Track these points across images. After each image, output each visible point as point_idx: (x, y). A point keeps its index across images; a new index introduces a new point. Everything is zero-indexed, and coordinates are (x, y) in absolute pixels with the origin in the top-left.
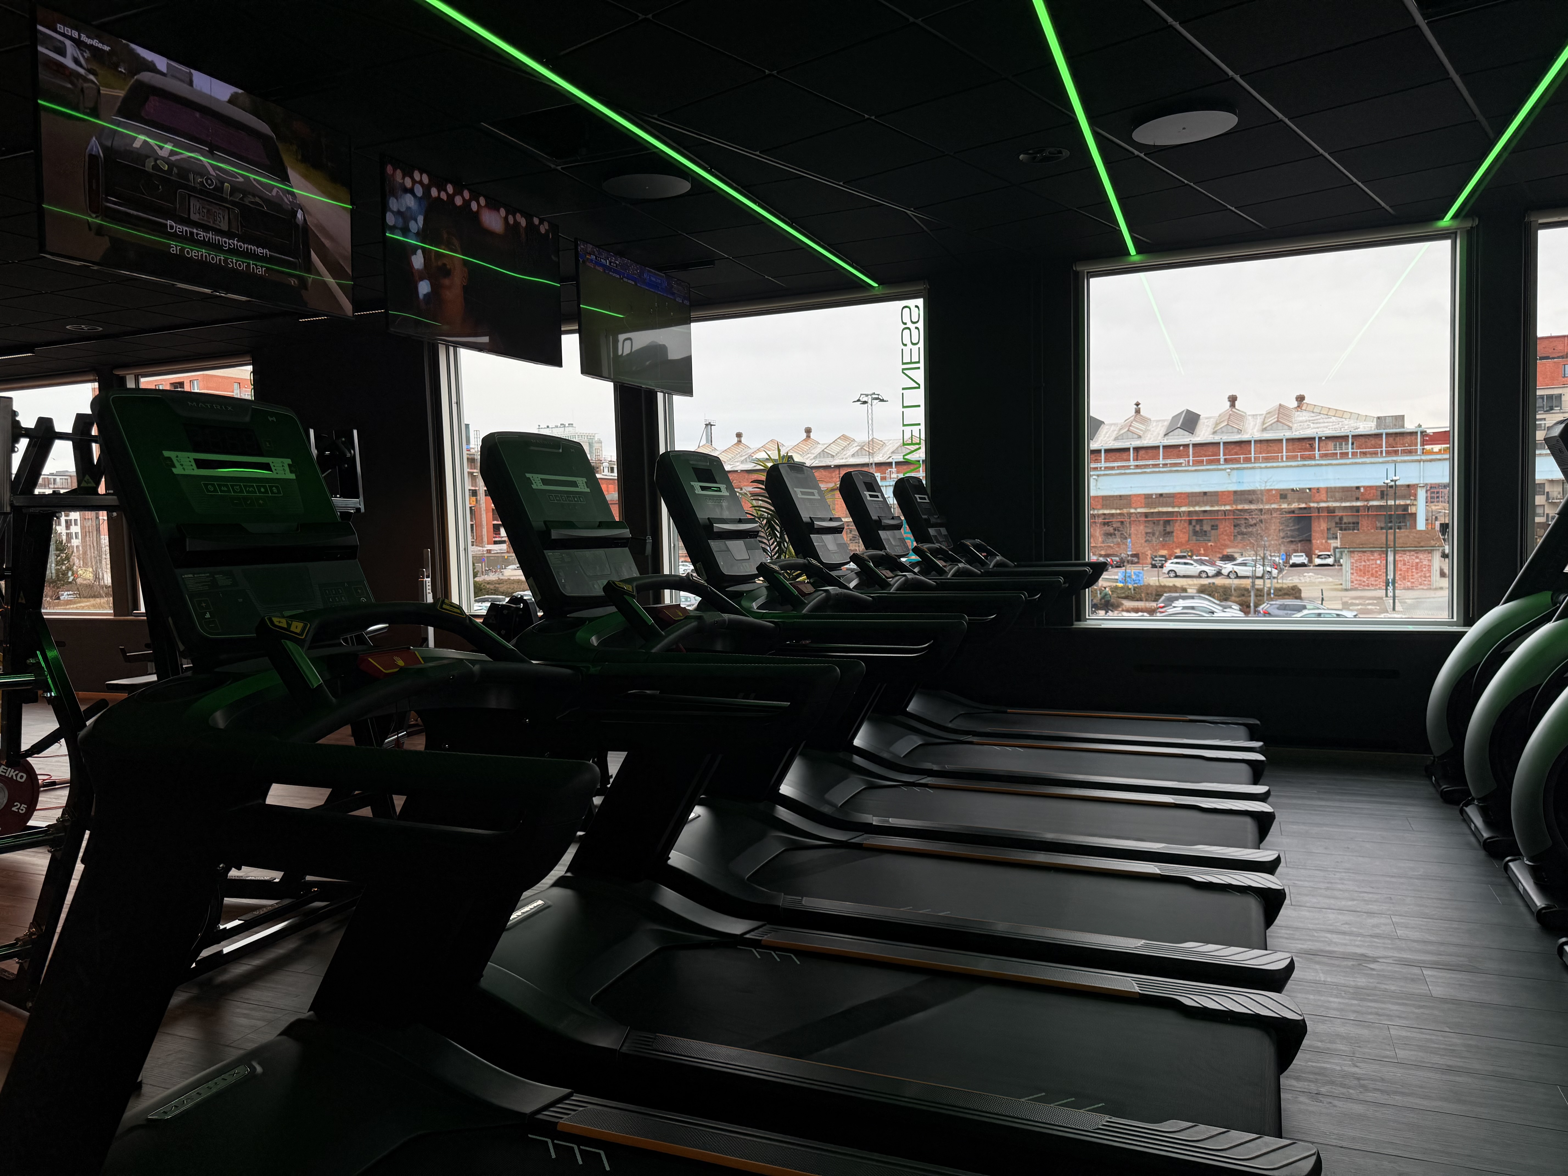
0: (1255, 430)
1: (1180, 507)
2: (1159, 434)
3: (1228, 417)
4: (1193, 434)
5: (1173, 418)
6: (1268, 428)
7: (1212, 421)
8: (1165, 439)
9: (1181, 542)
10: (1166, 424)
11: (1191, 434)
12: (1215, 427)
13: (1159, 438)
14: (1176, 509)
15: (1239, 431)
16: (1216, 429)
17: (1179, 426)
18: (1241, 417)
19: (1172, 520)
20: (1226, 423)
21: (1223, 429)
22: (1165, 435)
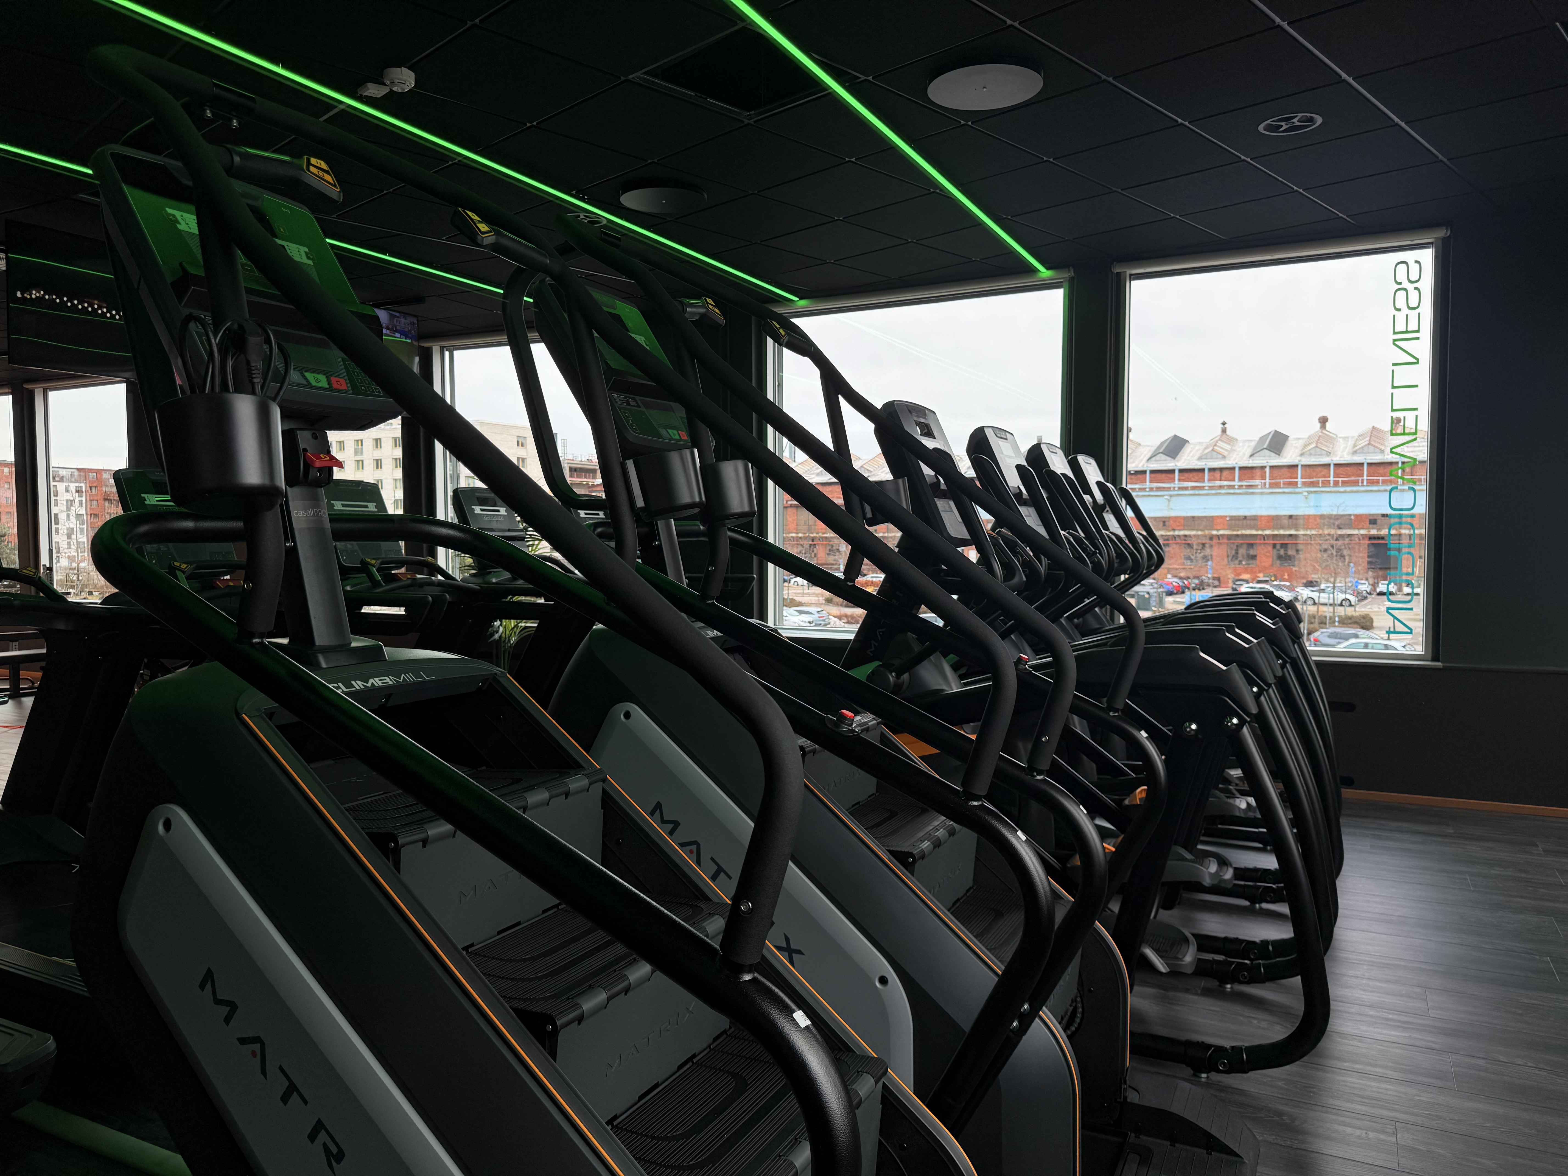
0: (1345, 453)
1: (1263, 529)
2: (1244, 454)
3: (1317, 439)
4: (1279, 455)
5: (1261, 438)
6: (1358, 452)
7: (1301, 442)
8: (1251, 460)
9: (1265, 567)
10: (1253, 444)
11: (1277, 456)
12: (1303, 450)
13: (1245, 458)
14: (1260, 532)
15: (1328, 454)
16: (1304, 451)
17: (1265, 446)
18: (1331, 439)
19: (1256, 543)
20: (1314, 445)
21: (1311, 451)
22: (1251, 456)
